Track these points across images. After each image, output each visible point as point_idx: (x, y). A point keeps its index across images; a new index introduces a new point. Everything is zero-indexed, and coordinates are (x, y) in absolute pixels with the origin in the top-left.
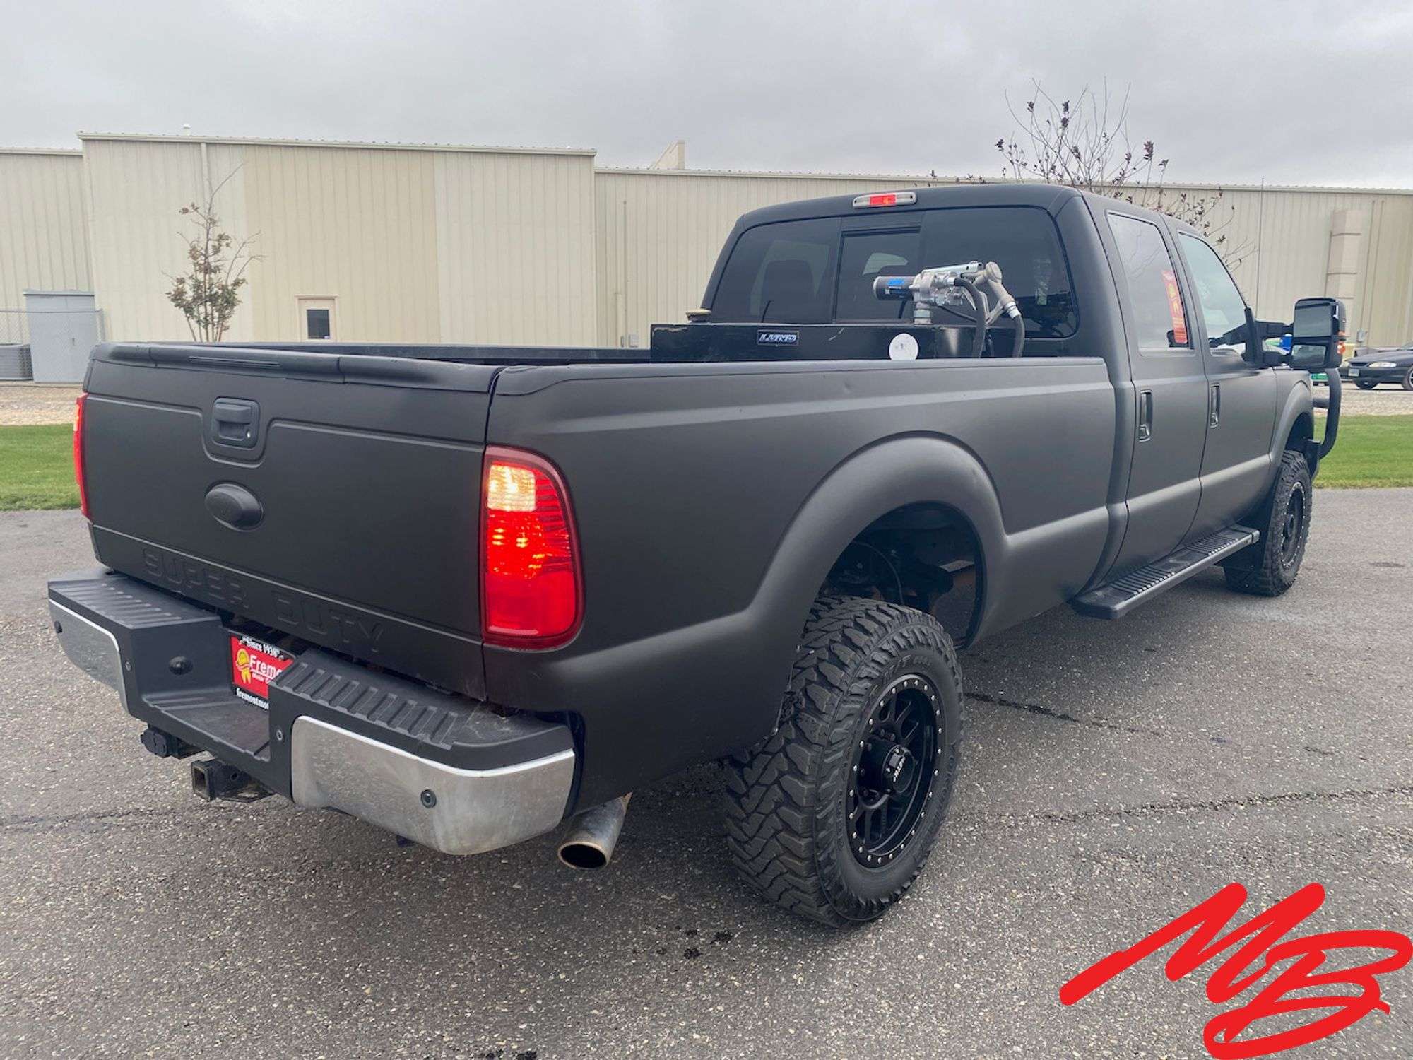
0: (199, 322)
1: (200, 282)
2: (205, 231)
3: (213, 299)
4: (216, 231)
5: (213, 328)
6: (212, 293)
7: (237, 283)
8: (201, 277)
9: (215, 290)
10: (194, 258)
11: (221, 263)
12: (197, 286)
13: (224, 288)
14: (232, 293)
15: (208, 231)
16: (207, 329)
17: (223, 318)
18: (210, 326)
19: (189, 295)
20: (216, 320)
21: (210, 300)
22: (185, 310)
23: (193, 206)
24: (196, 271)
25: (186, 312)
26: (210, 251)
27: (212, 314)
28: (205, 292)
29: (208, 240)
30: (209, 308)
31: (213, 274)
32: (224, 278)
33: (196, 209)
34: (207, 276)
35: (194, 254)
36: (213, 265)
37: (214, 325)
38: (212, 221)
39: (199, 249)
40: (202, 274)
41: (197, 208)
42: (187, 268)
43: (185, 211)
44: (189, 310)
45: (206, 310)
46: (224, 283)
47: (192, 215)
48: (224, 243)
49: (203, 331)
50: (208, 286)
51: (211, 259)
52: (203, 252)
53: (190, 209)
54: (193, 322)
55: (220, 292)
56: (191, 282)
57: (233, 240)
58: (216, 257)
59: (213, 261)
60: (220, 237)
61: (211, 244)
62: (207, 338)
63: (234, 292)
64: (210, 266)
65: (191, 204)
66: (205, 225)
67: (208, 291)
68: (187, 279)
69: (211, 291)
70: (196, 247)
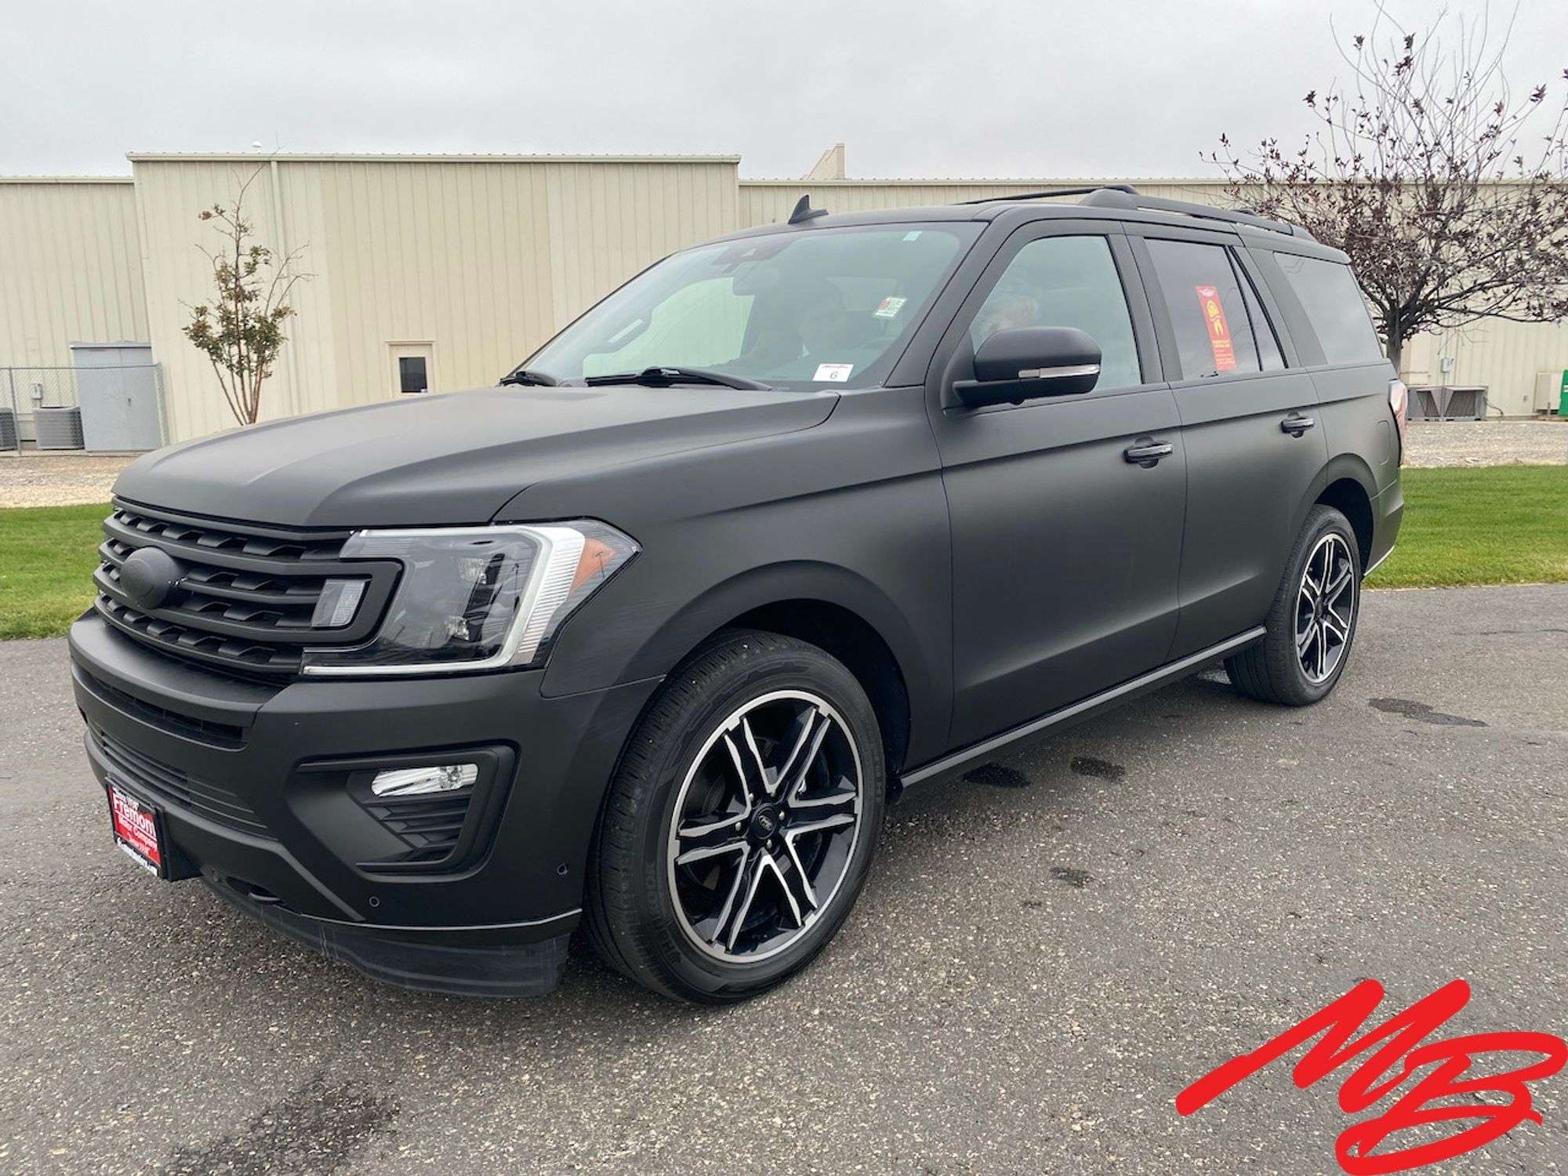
0: (230, 367)
1: (230, 313)
2: (235, 244)
3: (249, 335)
4: (247, 244)
5: (250, 376)
6: (248, 327)
7: (279, 314)
8: (231, 306)
9: (251, 322)
10: (225, 281)
11: (258, 286)
12: (226, 318)
13: (260, 320)
14: (272, 327)
15: (238, 242)
16: (241, 376)
17: (262, 361)
18: (246, 373)
19: (216, 330)
20: (253, 364)
21: (245, 338)
22: (209, 350)
23: (216, 208)
24: (223, 298)
25: (212, 354)
26: (242, 271)
27: (248, 356)
28: (238, 326)
29: (239, 255)
30: (244, 348)
31: (248, 302)
32: (262, 307)
34: (239, 305)
35: (223, 276)
36: (248, 289)
37: (251, 371)
38: (242, 228)
39: (230, 269)
40: (233, 302)
41: (222, 212)
42: (212, 296)
43: (207, 216)
44: (215, 350)
45: (240, 351)
46: (262, 314)
47: (216, 220)
48: (261, 259)
49: (237, 379)
50: (240, 318)
51: (242, 282)
52: (234, 273)
53: (213, 212)
54: (222, 367)
55: (258, 325)
56: (218, 314)
57: (274, 256)
58: (250, 278)
59: (247, 286)
60: (255, 251)
61: (242, 260)
62: (243, 389)
63: (275, 326)
64: (243, 291)
65: (213, 206)
66: (234, 235)
67: (242, 324)
68: (211, 309)
69: (245, 325)
70: (224, 267)
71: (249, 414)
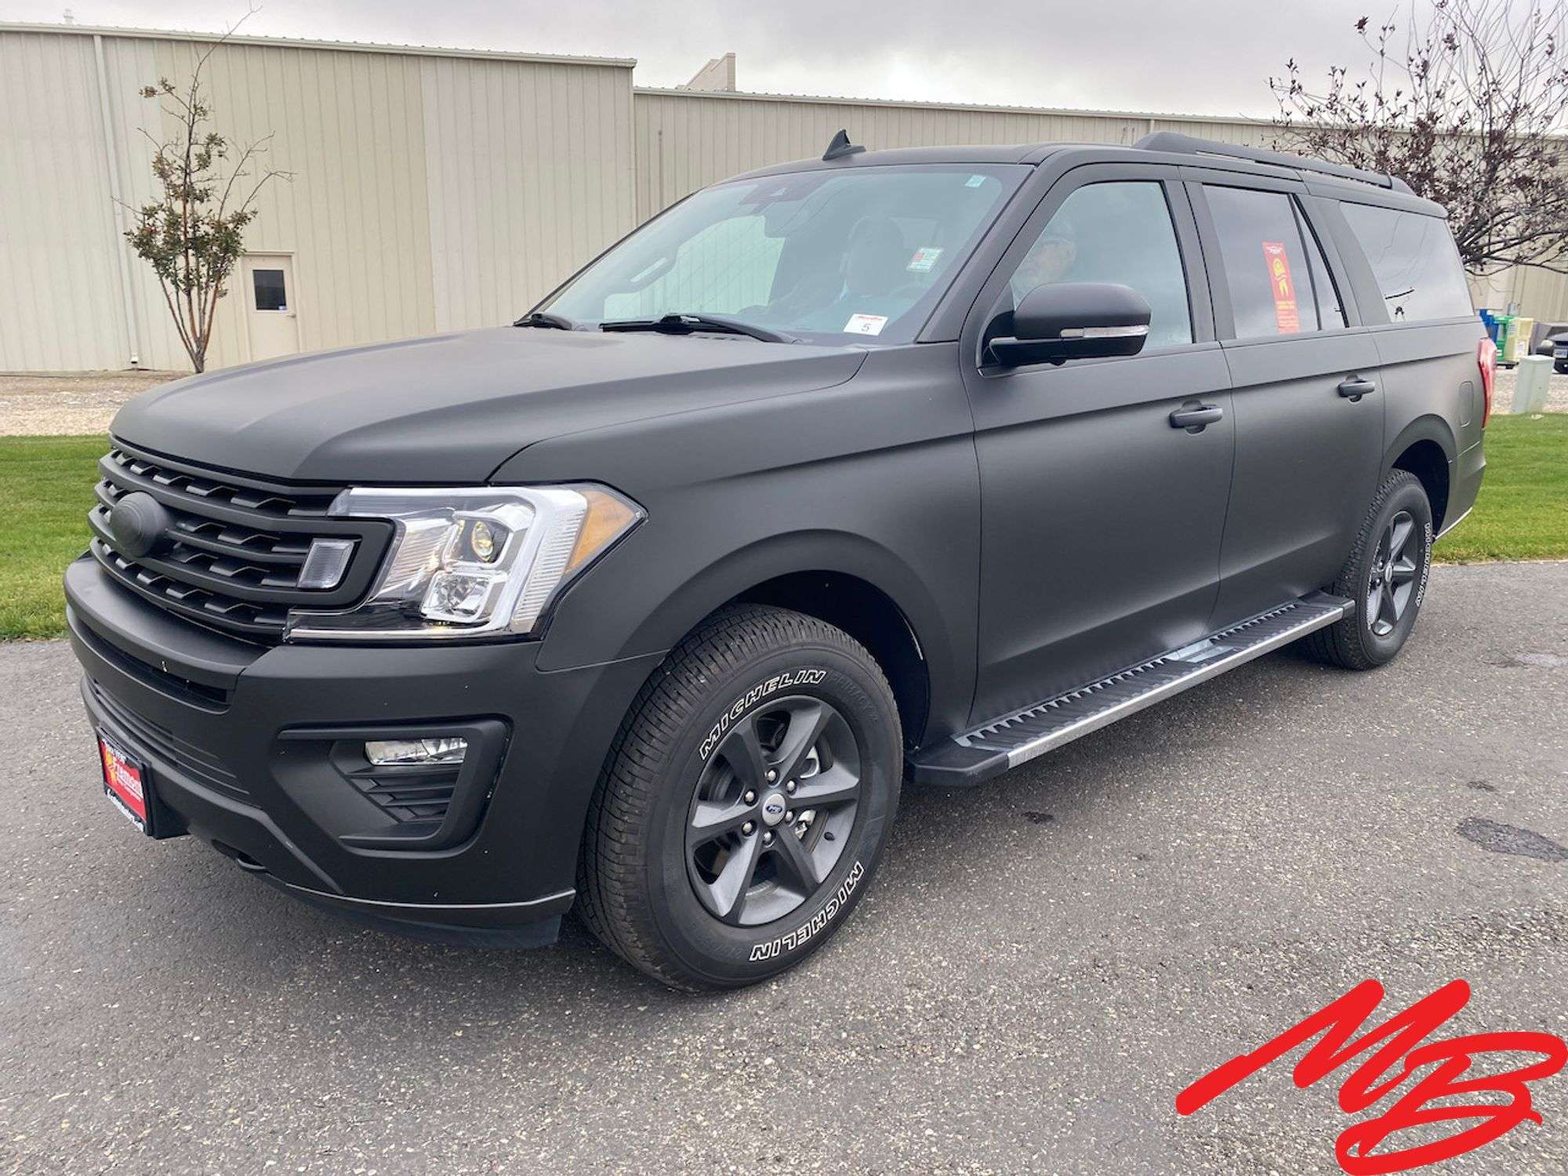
0: (174, 282)
1: (177, 216)
2: (186, 128)
3: (198, 245)
4: (202, 131)
5: (199, 294)
6: (198, 234)
7: (241, 219)
8: (178, 206)
9: (204, 229)
10: (163, 174)
11: (212, 184)
12: (173, 223)
13: (219, 226)
14: (233, 234)
15: (191, 127)
16: (189, 295)
17: (217, 275)
18: (194, 292)
19: (162, 237)
20: (204, 280)
21: (195, 249)
22: (156, 261)
24: (169, 196)
25: (157, 265)
26: (195, 162)
27: (197, 270)
28: (186, 233)
29: (190, 144)
30: (192, 260)
31: (197, 202)
32: (216, 211)
33: (170, 90)
34: (188, 205)
35: (161, 170)
36: (198, 187)
37: (200, 288)
38: (198, 111)
39: (172, 159)
40: (181, 202)
41: (171, 88)
42: (154, 191)
43: (150, 92)
44: (162, 262)
45: (188, 264)
46: (218, 218)
47: (162, 98)
48: (214, 152)
49: (183, 296)
50: (189, 222)
51: (194, 177)
52: (180, 164)
54: (168, 282)
55: (212, 232)
56: (164, 216)
57: (232, 147)
58: (203, 174)
59: (199, 181)
60: (212, 139)
61: (196, 150)
62: (191, 310)
63: (238, 235)
64: (193, 189)
65: (159, 80)
66: (186, 119)
67: (191, 231)
68: (157, 209)
69: (195, 232)
71: (197, 340)
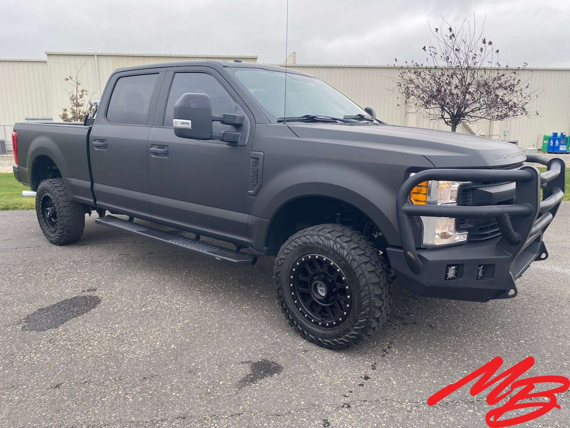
1: (75, 110)
2: (76, 88)
3: (81, 118)
4: (80, 89)
8: (75, 108)
9: (81, 114)
10: (73, 100)
11: (83, 102)
12: (73, 112)
13: (84, 113)
19: (70, 116)
21: (79, 118)
24: (72, 106)
26: (78, 97)
29: (77, 92)
31: (80, 107)
34: (78, 108)
36: (80, 103)
38: (78, 84)
41: (72, 78)
42: (69, 105)
43: (67, 79)
46: (85, 111)
47: (70, 81)
48: (84, 93)
50: (78, 112)
51: (78, 101)
52: (76, 98)
53: (69, 78)
55: (83, 115)
56: (71, 111)
57: (89, 92)
58: (81, 100)
59: (80, 101)
60: (83, 91)
61: (78, 94)
64: (79, 104)
65: (69, 76)
66: (76, 86)
67: (78, 114)
68: (68, 109)
70: (73, 95)
